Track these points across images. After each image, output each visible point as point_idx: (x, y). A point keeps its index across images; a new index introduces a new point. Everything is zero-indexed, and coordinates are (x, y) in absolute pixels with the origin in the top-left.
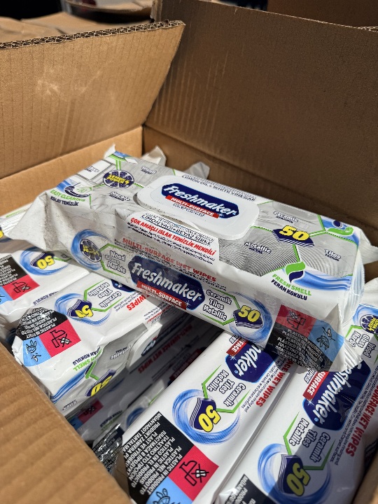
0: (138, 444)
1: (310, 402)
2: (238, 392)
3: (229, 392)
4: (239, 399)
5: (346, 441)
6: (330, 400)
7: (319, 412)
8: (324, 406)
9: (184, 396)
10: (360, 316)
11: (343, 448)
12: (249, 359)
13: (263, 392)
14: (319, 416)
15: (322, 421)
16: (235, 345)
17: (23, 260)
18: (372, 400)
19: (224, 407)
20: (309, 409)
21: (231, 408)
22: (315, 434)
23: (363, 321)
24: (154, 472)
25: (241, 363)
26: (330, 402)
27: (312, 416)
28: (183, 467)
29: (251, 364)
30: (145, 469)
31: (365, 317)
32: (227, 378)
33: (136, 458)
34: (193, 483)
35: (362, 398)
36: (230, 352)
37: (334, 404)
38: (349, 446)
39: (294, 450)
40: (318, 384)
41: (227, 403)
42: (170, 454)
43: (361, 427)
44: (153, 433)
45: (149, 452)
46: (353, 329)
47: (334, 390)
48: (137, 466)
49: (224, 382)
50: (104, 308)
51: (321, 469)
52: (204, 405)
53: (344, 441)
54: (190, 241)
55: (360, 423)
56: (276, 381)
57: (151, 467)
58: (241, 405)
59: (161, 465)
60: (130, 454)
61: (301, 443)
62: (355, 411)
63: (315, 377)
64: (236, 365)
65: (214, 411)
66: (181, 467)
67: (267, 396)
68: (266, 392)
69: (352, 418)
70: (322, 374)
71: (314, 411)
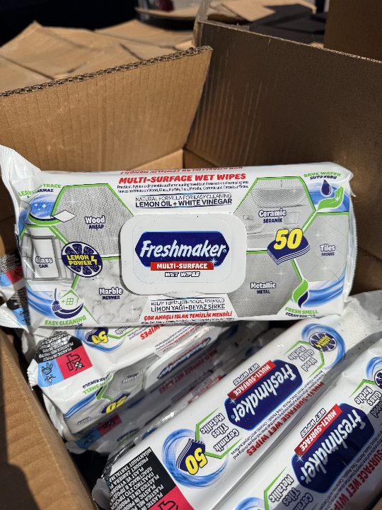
1: (300, 458)
2: (231, 438)
3: (221, 437)
4: (230, 445)
5: (329, 506)
7: (307, 470)
9: (176, 435)
10: (375, 370)
12: (248, 405)
13: (257, 440)
14: (306, 474)
15: (308, 480)
19: (213, 452)
20: (297, 465)
21: (220, 454)
22: (297, 493)
23: (378, 376)
24: (134, 507)
25: (240, 408)
26: (321, 462)
27: (299, 474)
28: (162, 506)
30: (126, 502)
31: (381, 372)
32: (223, 422)
33: (119, 491)
39: (273, 506)
40: (312, 440)
41: (217, 447)
42: (152, 491)
43: (347, 495)
44: (140, 468)
45: (133, 486)
46: (365, 384)
47: (329, 449)
48: (118, 498)
49: (218, 426)
50: (119, 336)
59: (141, 500)
61: (281, 500)
62: (346, 475)
63: (311, 432)
64: (234, 410)
66: (159, 506)
67: (259, 445)
68: (259, 440)
69: (340, 482)
70: (319, 430)
71: (303, 469)
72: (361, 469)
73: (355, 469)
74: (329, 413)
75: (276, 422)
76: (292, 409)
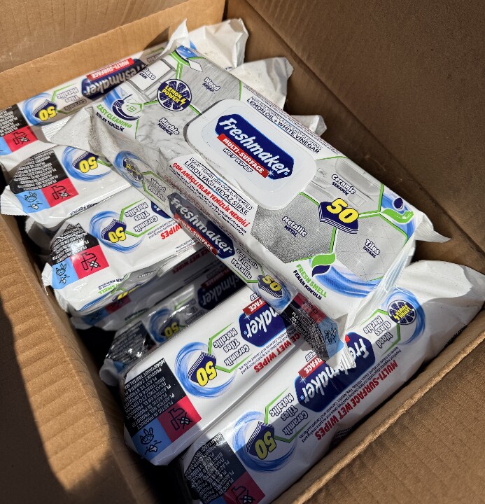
0: (138, 385)
1: (303, 380)
2: (241, 353)
3: (232, 352)
4: (239, 360)
5: (320, 424)
6: (323, 381)
7: (307, 391)
8: (314, 386)
9: (190, 348)
10: (391, 301)
11: (315, 429)
12: (262, 322)
13: (265, 357)
14: (306, 395)
15: (307, 400)
16: (254, 303)
17: (66, 158)
18: (362, 391)
19: (224, 366)
20: (299, 386)
21: (229, 368)
22: (295, 411)
23: (392, 306)
24: (146, 412)
25: (253, 324)
26: (322, 384)
27: (299, 393)
28: (172, 412)
29: (262, 327)
30: (139, 408)
31: (396, 303)
32: (235, 337)
33: (134, 397)
34: (177, 427)
35: (354, 387)
36: (247, 310)
37: (325, 386)
38: (319, 430)
39: (272, 420)
40: (317, 363)
41: (227, 362)
42: (164, 399)
43: (338, 416)
44: (154, 377)
45: (146, 394)
46: (378, 314)
47: (331, 373)
48: (133, 404)
49: (230, 341)
50: (138, 233)
51: (289, 441)
52: (206, 360)
53: (317, 424)
54: (227, 204)
55: (339, 412)
56: (280, 350)
57: (145, 407)
58: (240, 366)
59: (153, 407)
60: (129, 393)
61: (280, 415)
62: (341, 399)
64: (248, 325)
65: (213, 368)
66: (170, 412)
67: (266, 363)
68: (267, 358)
69: (334, 405)
71: (304, 389)
72: (356, 394)
73: (350, 393)
75: (285, 341)
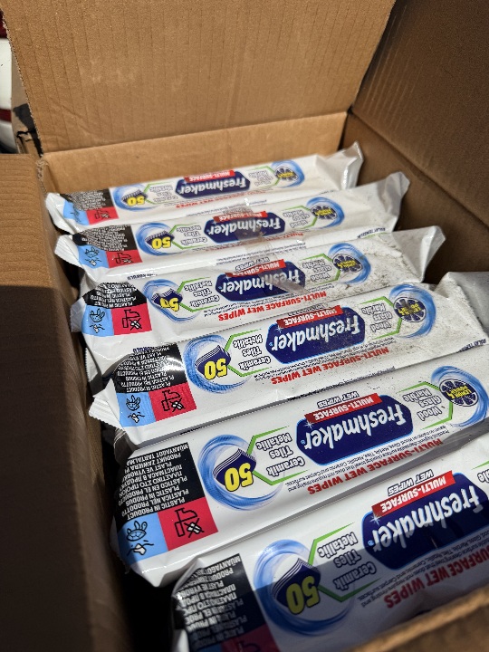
0: (146, 465)
1: (376, 519)
2: (292, 465)
3: (280, 460)
4: (288, 473)
5: (394, 586)
6: (406, 530)
9: (225, 440)
11: (385, 593)
13: (326, 480)
14: (377, 541)
15: (377, 548)
18: (468, 559)
19: (265, 474)
20: (369, 526)
21: (271, 479)
22: (357, 558)
24: (145, 501)
25: (316, 435)
26: (403, 532)
27: (367, 536)
28: (180, 512)
29: (327, 441)
30: (138, 493)
32: (288, 444)
33: (134, 478)
34: (181, 533)
37: (407, 536)
38: (393, 594)
39: (318, 561)
40: (401, 502)
41: (271, 470)
43: (425, 581)
44: (168, 462)
45: (152, 479)
47: (420, 522)
48: (131, 485)
49: (280, 446)
50: (193, 308)
51: (341, 600)
53: (390, 585)
55: (427, 575)
57: (145, 493)
58: (287, 481)
59: (157, 497)
61: (332, 558)
63: (403, 493)
64: (308, 435)
66: (176, 511)
67: (326, 485)
68: (329, 481)
69: (420, 564)
70: (414, 494)
71: (375, 533)
72: (457, 560)
73: (448, 556)
74: (437, 478)
75: (359, 467)
76: (387, 460)
